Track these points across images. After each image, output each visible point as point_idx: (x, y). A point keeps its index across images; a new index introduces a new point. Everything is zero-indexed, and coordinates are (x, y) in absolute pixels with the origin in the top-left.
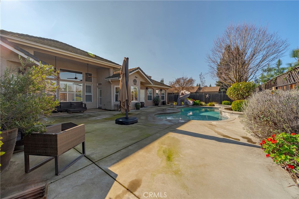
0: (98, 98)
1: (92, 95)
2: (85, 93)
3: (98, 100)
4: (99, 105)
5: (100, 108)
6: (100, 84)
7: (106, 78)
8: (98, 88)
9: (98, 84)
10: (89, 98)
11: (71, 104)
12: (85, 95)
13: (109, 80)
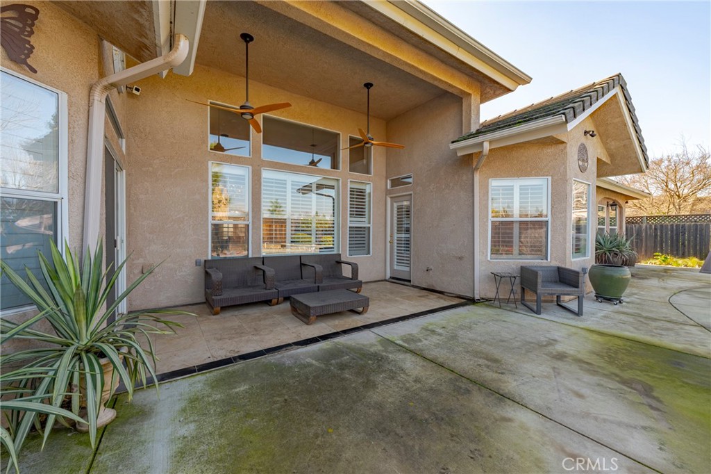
0: (389, 239)
1: (371, 225)
2: (349, 219)
3: (388, 245)
4: (396, 267)
5: (397, 280)
6: (396, 182)
7: (453, 142)
8: (391, 198)
9: (389, 182)
10: (360, 239)
11: (302, 265)
12: (349, 224)
13: (481, 144)
